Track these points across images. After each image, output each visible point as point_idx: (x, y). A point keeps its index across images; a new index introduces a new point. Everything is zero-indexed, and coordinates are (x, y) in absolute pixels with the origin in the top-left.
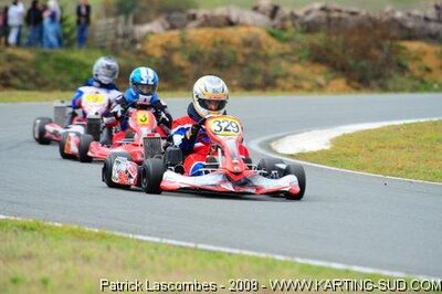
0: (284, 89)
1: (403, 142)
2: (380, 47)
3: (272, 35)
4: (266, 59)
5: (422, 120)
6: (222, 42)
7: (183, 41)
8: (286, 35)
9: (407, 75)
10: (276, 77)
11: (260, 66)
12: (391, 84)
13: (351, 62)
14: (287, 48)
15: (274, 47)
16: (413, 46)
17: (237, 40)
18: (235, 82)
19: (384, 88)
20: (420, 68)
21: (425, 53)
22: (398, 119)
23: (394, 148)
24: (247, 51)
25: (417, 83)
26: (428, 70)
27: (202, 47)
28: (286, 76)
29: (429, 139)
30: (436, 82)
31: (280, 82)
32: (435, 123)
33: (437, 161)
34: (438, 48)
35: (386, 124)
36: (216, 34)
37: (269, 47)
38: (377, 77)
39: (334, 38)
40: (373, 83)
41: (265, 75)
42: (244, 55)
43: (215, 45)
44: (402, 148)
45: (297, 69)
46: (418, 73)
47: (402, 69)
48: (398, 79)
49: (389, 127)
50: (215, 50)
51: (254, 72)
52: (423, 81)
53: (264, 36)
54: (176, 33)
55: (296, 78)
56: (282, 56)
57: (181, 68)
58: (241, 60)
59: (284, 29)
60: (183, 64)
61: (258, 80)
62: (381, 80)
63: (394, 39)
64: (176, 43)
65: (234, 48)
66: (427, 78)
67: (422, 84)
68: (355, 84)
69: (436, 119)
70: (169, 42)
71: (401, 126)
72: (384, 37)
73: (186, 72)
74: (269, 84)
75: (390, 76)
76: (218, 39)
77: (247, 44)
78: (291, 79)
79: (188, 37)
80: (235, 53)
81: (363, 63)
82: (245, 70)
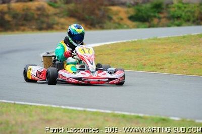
0: (57, 30)
1: (111, 52)
2: (99, 9)
3: (50, 5)
4: (48, 16)
5: (119, 42)
6: (27, 9)
7: (9, 8)
8: (56, 5)
9: (112, 21)
10: (53, 24)
11: (46, 19)
12: (105, 26)
13: (87, 17)
14: (57, 10)
15: (51, 10)
16: (115, 8)
17: (34, 8)
18: (34, 27)
19: (102, 28)
20: (118, 18)
21: (120, 11)
22: (108, 41)
23: (107, 55)
24: (39, 12)
25: (117, 25)
26: (122, 19)
27: (18, 11)
28: (57, 24)
29: (122, 50)
30: (125, 24)
31: (55, 26)
32: (125, 43)
33: (126, 60)
34: (126, 9)
35: (103, 44)
36: (24, 5)
37: (49, 10)
38: (99, 23)
39: (79, 6)
40: (97, 26)
41: (48, 24)
42: (38, 15)
43: (24, 10)
44: (110, 55)
45: (62, 20)
46: (117, 21)
47: (110, 19)
48: (108, 23)
49: (104, 45)
50: (24, 13)
51: (43, 22)
52: (119, 24)
53: (46, 5)
54: (5, 5)
55: (62, 24)
56: (55, 14)
57: (8, 21)
58: (36, 17)
59: (55, 2)
60: (9, 19)
61: (45, 26)
62: (100, 25)
63: (106, 5)
64: (5, 9)
65: (32, 11)
66: (122, 22)
67: (119, 26)
68: (89, 26)
69: (125, 41)
70: (2, 9)
71: (109, 45)
72: (102, 4)
73: (11, 23)
74: (50, 27)
75: (105, 23)
76: (25, 7)
77: (39, 9)
78: (60, 25)
79: (11, 7)
80: (33, 14)
81: (92, 17)
82: (39, 21)
